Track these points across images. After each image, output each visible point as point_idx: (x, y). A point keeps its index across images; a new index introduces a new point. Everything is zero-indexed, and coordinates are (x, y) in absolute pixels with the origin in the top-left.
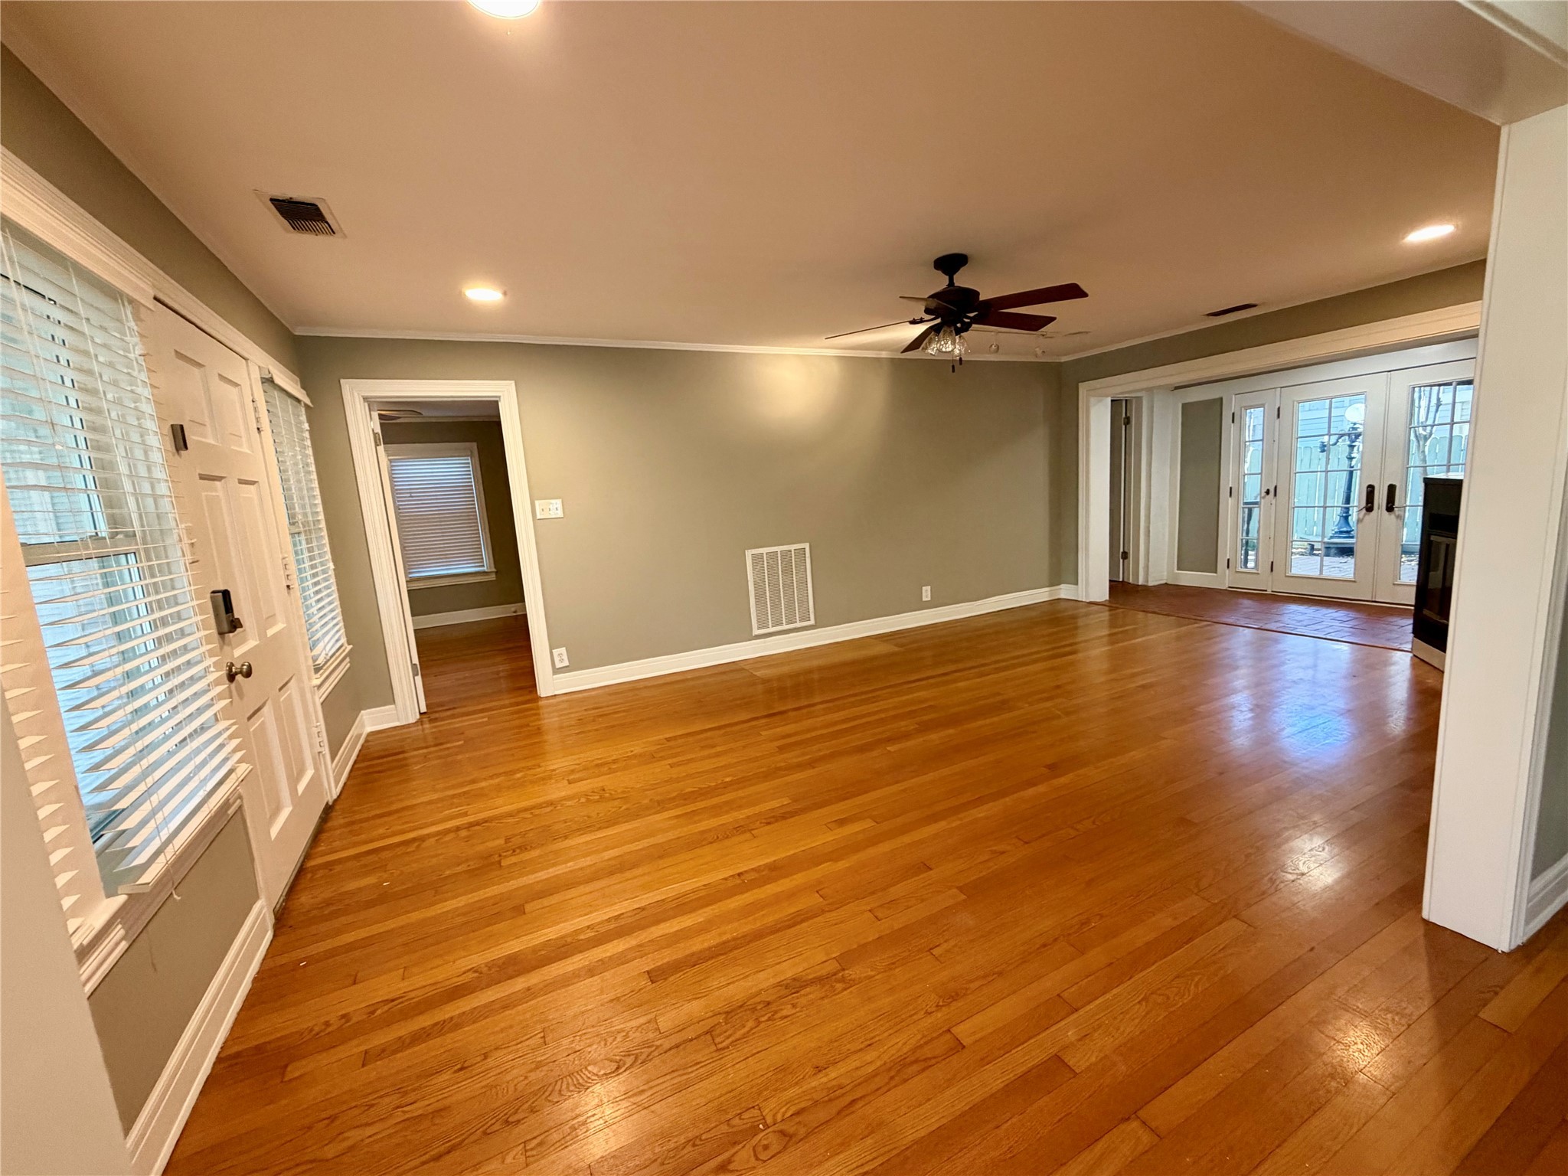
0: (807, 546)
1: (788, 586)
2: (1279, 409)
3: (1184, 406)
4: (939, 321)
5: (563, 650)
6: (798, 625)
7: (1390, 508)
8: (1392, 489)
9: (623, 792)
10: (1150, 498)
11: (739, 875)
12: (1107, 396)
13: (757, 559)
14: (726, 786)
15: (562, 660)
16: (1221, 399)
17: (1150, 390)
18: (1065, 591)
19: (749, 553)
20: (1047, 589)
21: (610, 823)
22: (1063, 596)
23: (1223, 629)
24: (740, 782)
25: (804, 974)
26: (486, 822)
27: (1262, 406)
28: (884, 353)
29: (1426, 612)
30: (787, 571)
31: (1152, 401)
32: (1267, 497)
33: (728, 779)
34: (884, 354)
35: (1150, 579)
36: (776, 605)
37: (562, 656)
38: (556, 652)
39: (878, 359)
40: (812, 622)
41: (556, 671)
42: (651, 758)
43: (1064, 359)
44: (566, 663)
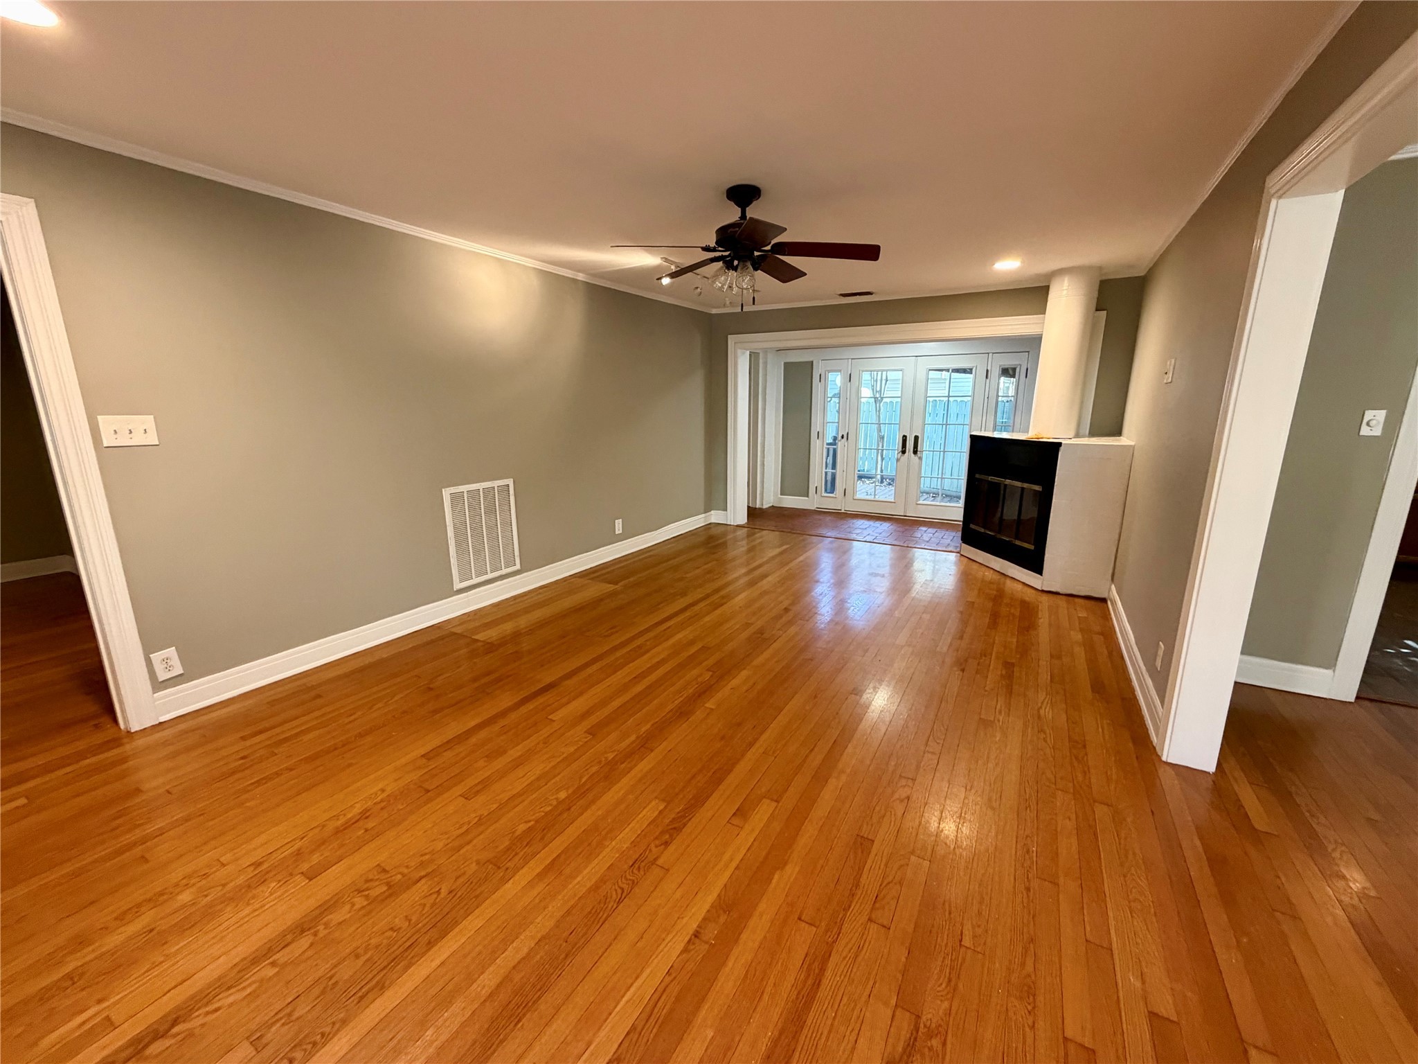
0: (510, 482)
1: (492, 529)
2: (850, 375)
3: (786, 364)
4: (727, 253)
5: (171, 652)
6: (504, 571)
7: (915, 452)
8: (916, 438)
9: (422, 864)
10: (765, 438)
11: (696, 935)
12: (747, 350)
13: (456, 498)
14: (565, 807)
15: (169, 668)
16: (812, 362)
17: (766, 351)
18: (715, 517)
19: (446, 493)
20: (703, 515)
21: (441, 927)
22: (713, 520)
23: (815, 539)
24: (583, 794)
25: (889, 1048)
26: (175, 1023)
27: (840, 371)
28: (581, 274)
29: (972, 526)
30: (491, 510)
31: (766, 358)
32: (843, 440)
33: (563, 795)
34: (581, 277)
35: (764, 503)
36: (479, 552)
37: (169, 660)
38: (156, 657)
39: (575, 281)
40: (518, 567)
41: (158, 685)
42: (424, 792)
43: (714, 311)
44: (178, 670)
